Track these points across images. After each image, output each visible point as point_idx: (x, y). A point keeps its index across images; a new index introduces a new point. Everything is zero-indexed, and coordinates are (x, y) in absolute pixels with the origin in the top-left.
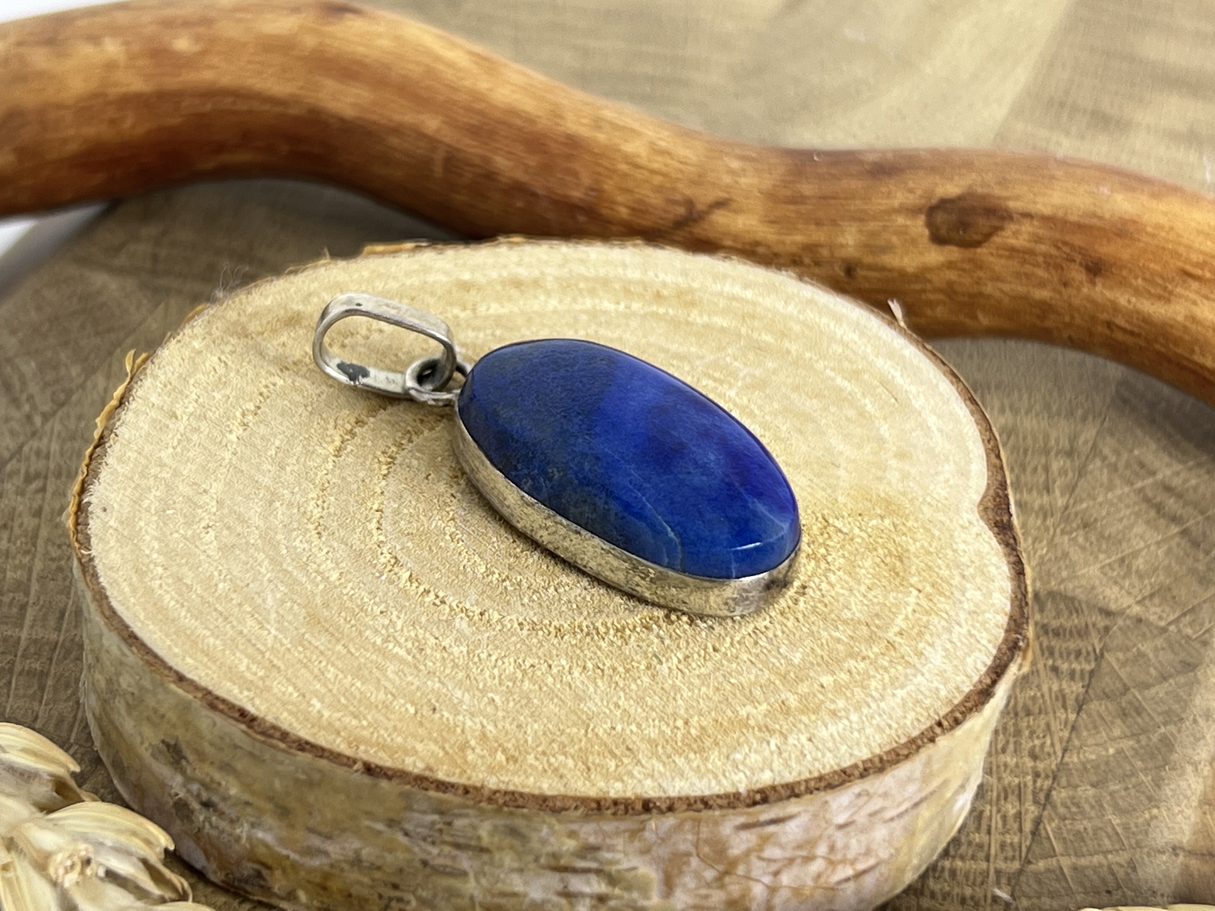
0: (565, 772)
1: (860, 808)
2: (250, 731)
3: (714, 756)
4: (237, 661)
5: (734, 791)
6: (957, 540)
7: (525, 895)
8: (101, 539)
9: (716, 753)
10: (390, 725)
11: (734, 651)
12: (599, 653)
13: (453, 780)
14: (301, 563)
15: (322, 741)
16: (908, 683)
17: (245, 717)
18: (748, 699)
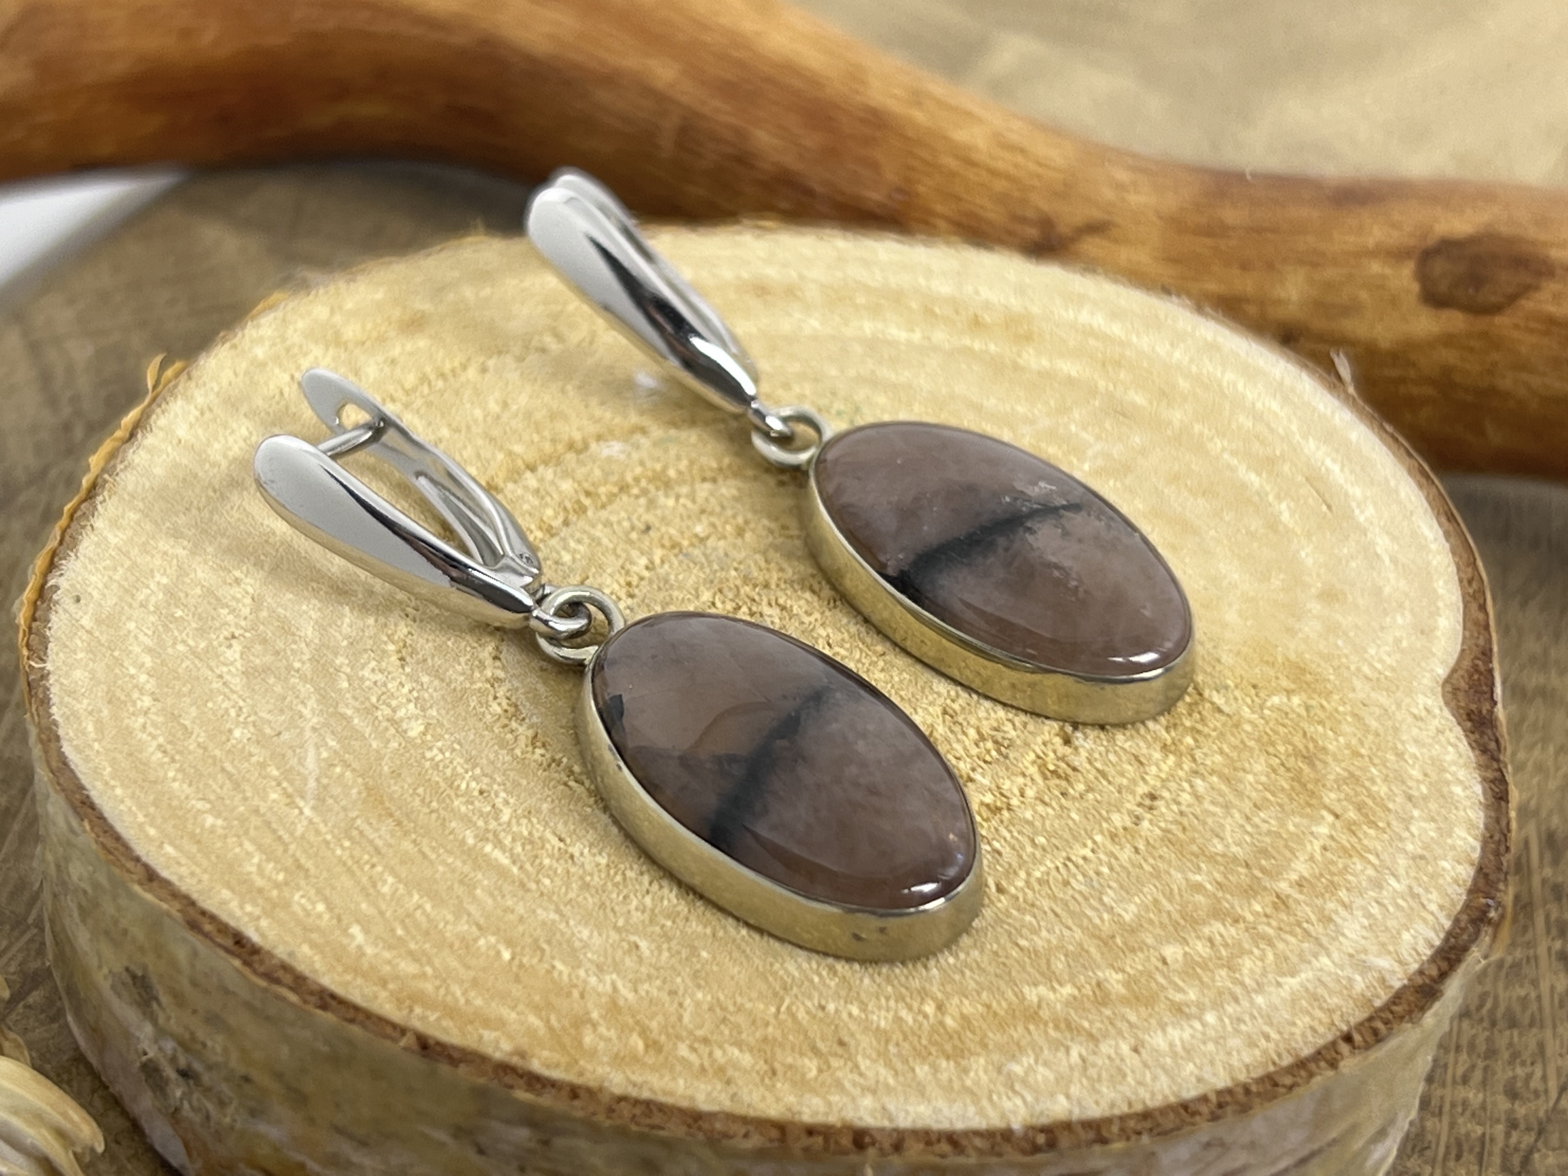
0: (737, 1074)
1: (1209, 1165)
2: (247, 971)
3: (978, 1065)
4: (243, 856)
5: (1003, 1125)
6: (1404, 737)
8: (64, 646)
9: (982, 1061)
10: (467, 976)
11: (1030, 894)
13: (556, 1074)
14: (367, 704)
15: (355, 996)
16: (1303, 966)
17: (243, 946)
18: (1042, 974)
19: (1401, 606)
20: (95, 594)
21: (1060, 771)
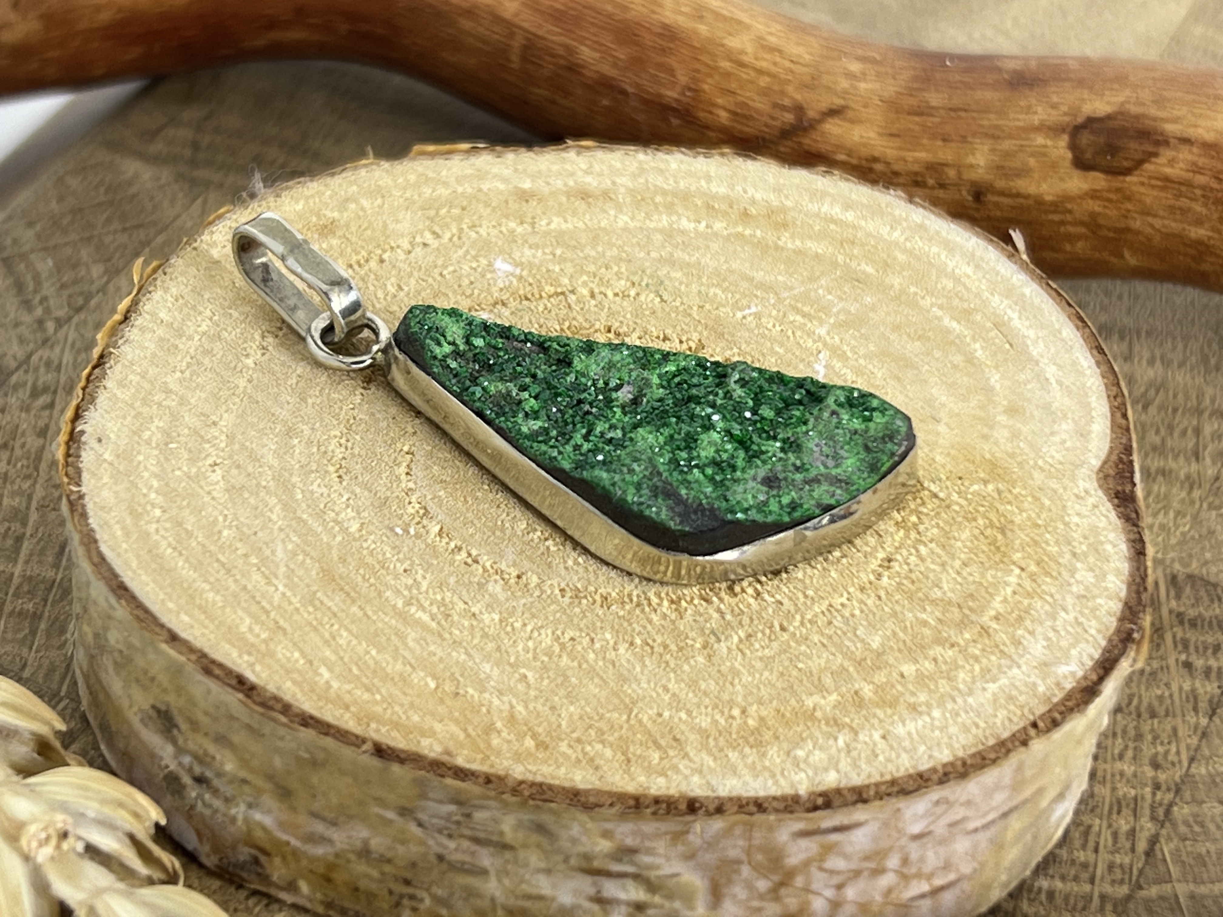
0: (602, 762)
1: (939, 818)
2: (249, 702)
3: (773, 752)
4: (238, 621)
5: (793, 793)
6: (1070, 511)
7: (553, 899)
8: (94, 475)
9: (775, 749)
10: (406, 700)
11: (804, 631)
12: (649, 628)
13: (474, 767)
14: (317, 510)
15: (327, 717)
16: (1001, 676)
17: (244, 684)
18: (816, 688)
19: (1065, 416)
20: (112, 436)
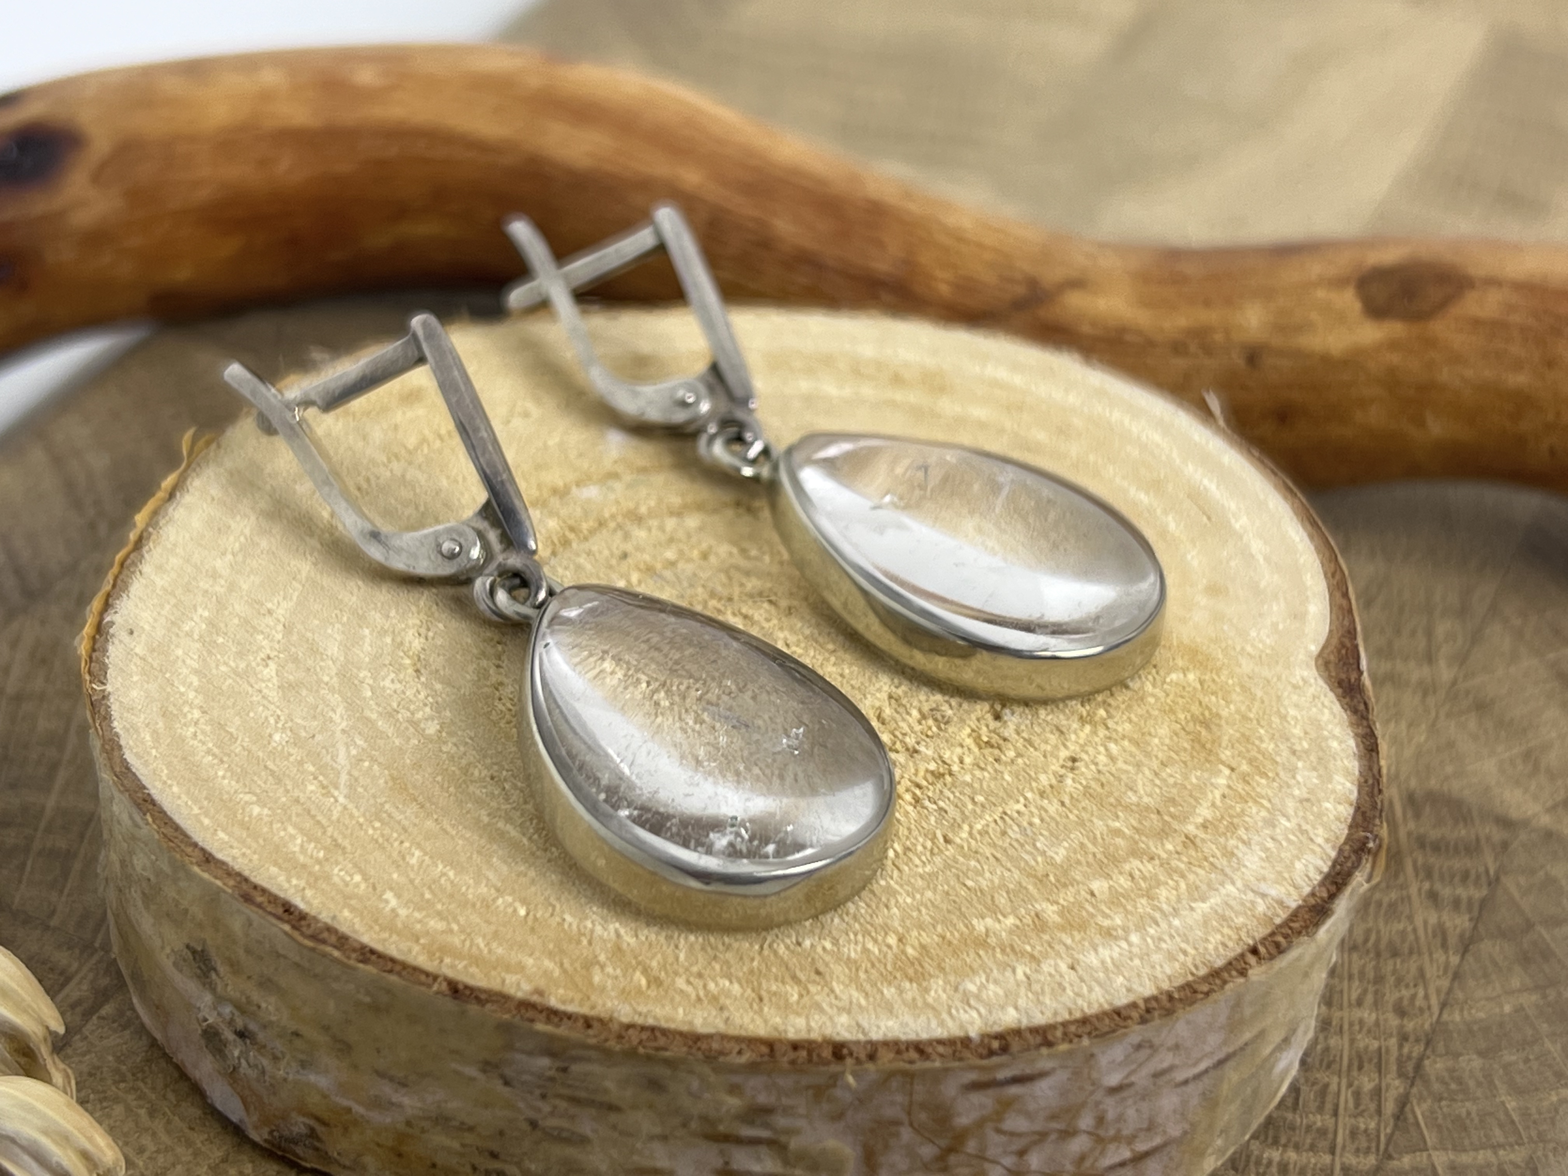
0: (728, 1002)
1: (1140, 1065)
2: (296, 934)
3: (937, 986)
4: (287, 839)
5: (962, 1034)
6: (1286, 703)
8: (121, 671)
9: (941, 982)
10: (489, 930)
11: (973, 842)
13: (570, 1008)
14: (389, 708)
15: (392, 951)
16: (1212, 893)
17: (291, 914)
18: (988, 909)
19: (1275, 596)
20: (147, 627)
21: (993, 741)
